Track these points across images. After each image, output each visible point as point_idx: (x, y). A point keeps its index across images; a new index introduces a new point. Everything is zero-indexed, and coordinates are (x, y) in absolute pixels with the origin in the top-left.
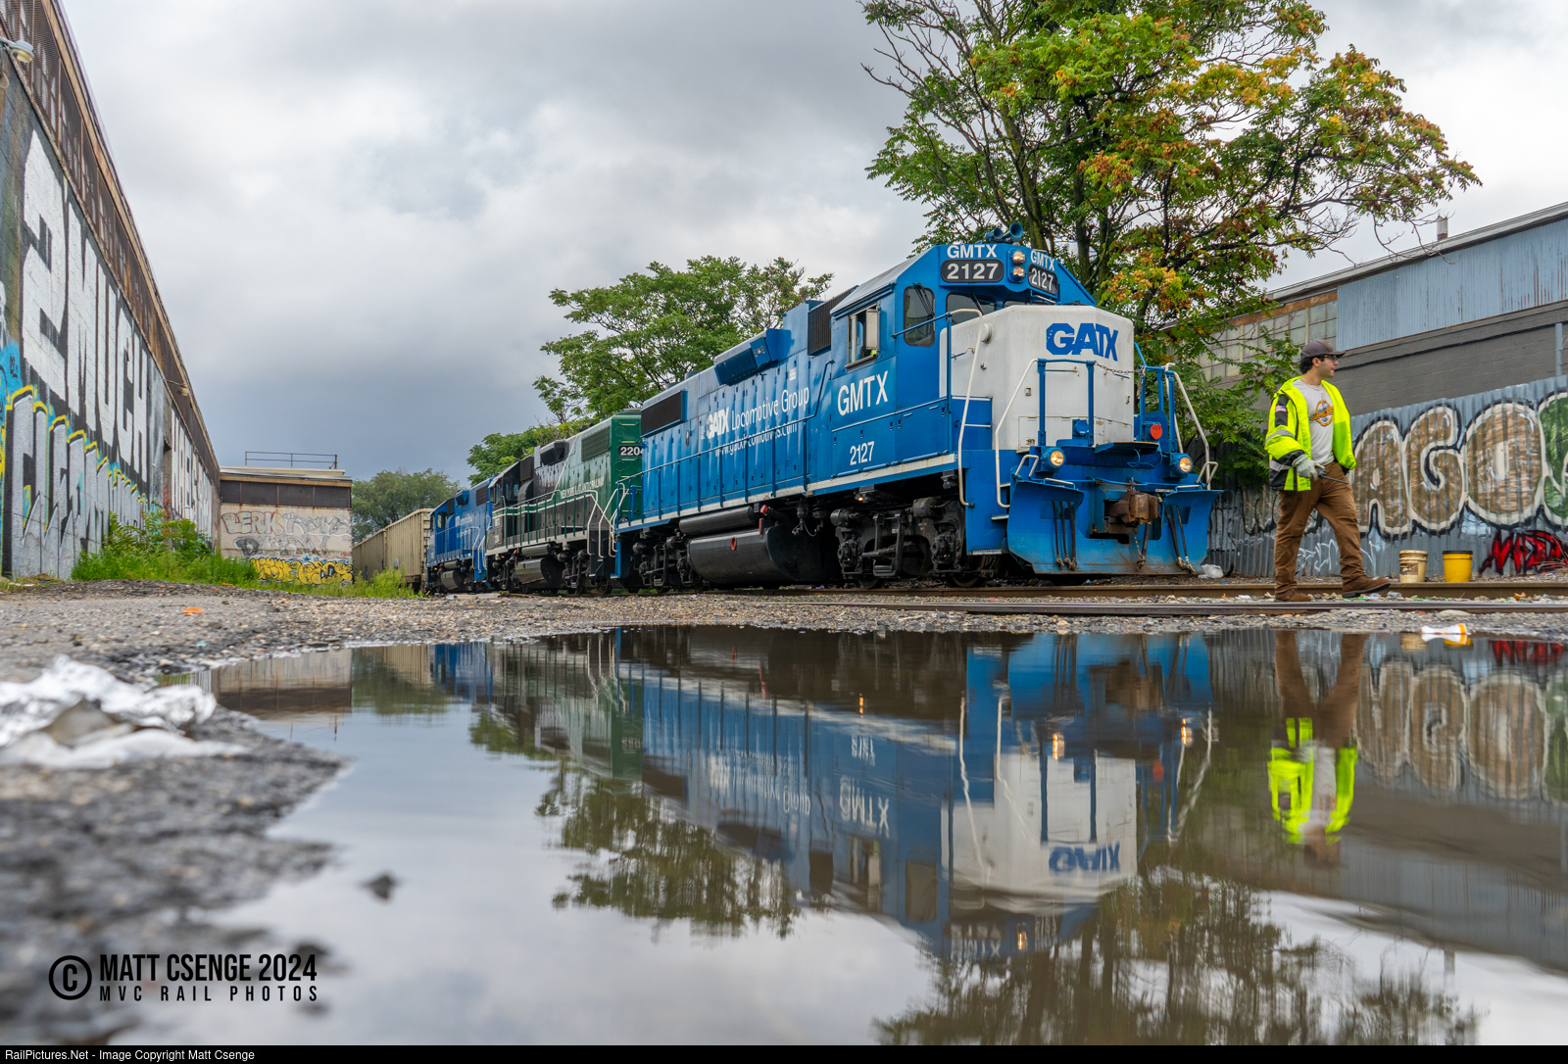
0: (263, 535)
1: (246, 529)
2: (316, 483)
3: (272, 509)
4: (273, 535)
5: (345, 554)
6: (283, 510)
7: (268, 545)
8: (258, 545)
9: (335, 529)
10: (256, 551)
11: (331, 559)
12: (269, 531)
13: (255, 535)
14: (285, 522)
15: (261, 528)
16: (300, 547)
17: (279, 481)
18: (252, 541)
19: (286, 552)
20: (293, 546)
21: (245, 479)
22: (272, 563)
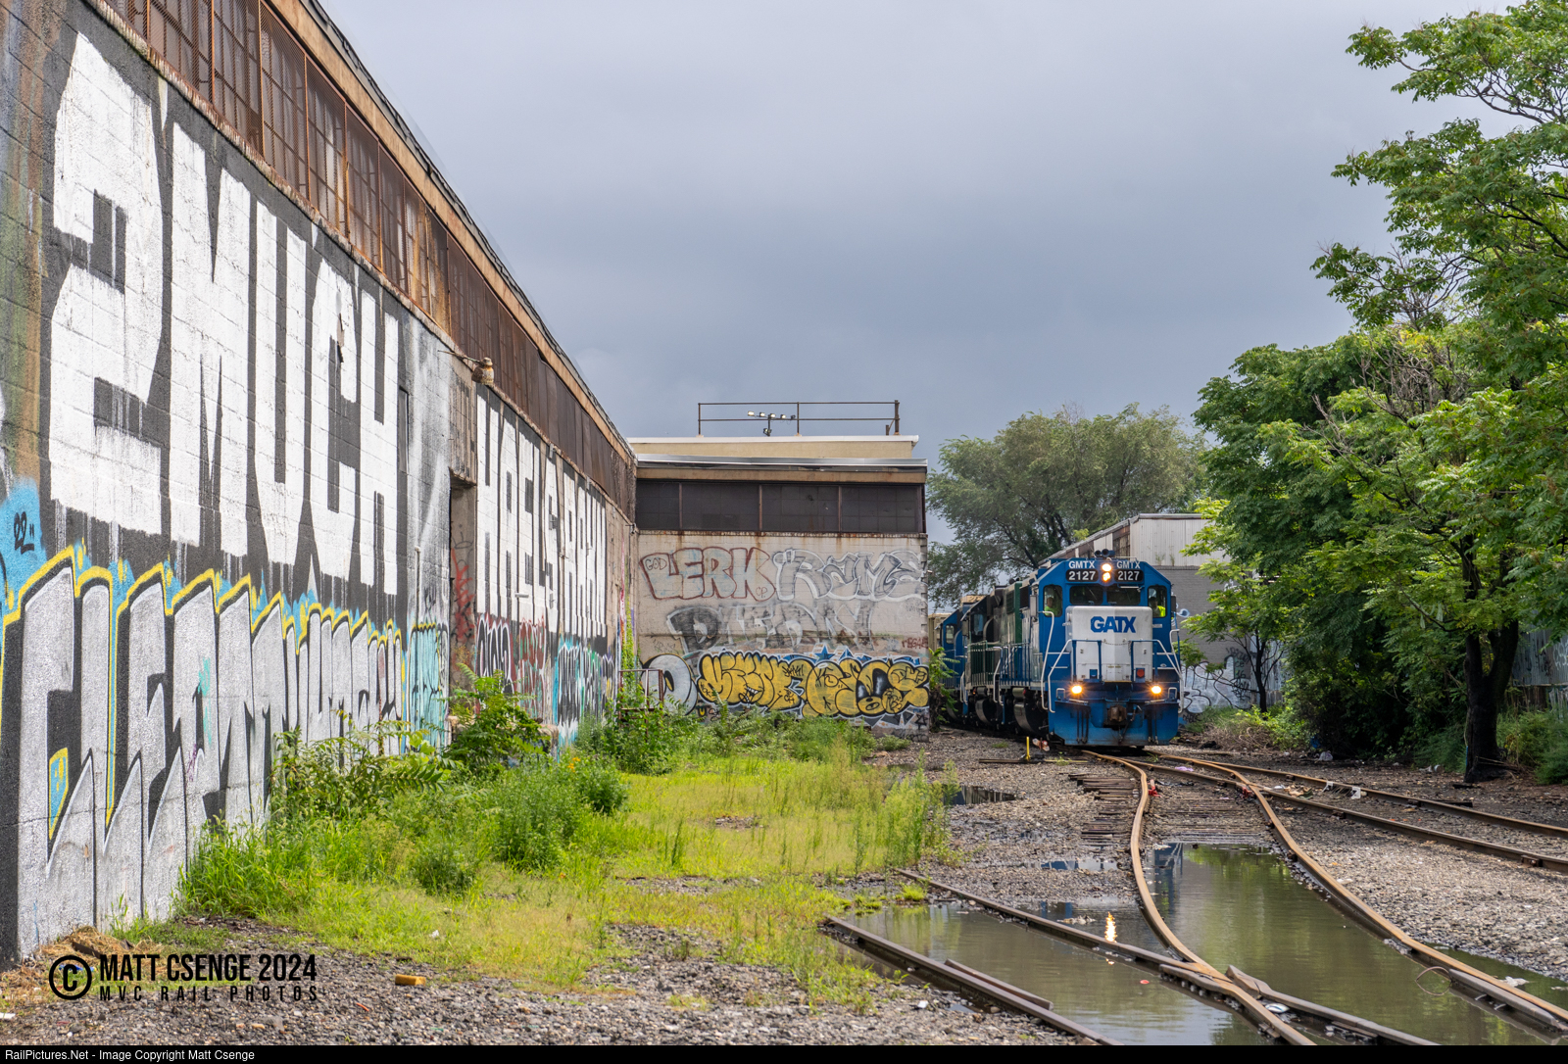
0: (729, 602)
1: (692, 588)
2: (844, 478)
3: (747, 541)
4: (750, 600)
5: (910, 642)
6: (772, 542)
7: (737, 625)
8: (717, 624)
9: (888, 584)
10: (713, 638)
11: (879, 654)
12: (741, 592)
13: (711, 603)
14: (774, 571)
15: (725, 586)
16: (809, 627)
17: (762, 476)
18: (705, 615)
19: (780, 640)
20: (793, 627)
21: (689, 475)
22: (748, 665)
